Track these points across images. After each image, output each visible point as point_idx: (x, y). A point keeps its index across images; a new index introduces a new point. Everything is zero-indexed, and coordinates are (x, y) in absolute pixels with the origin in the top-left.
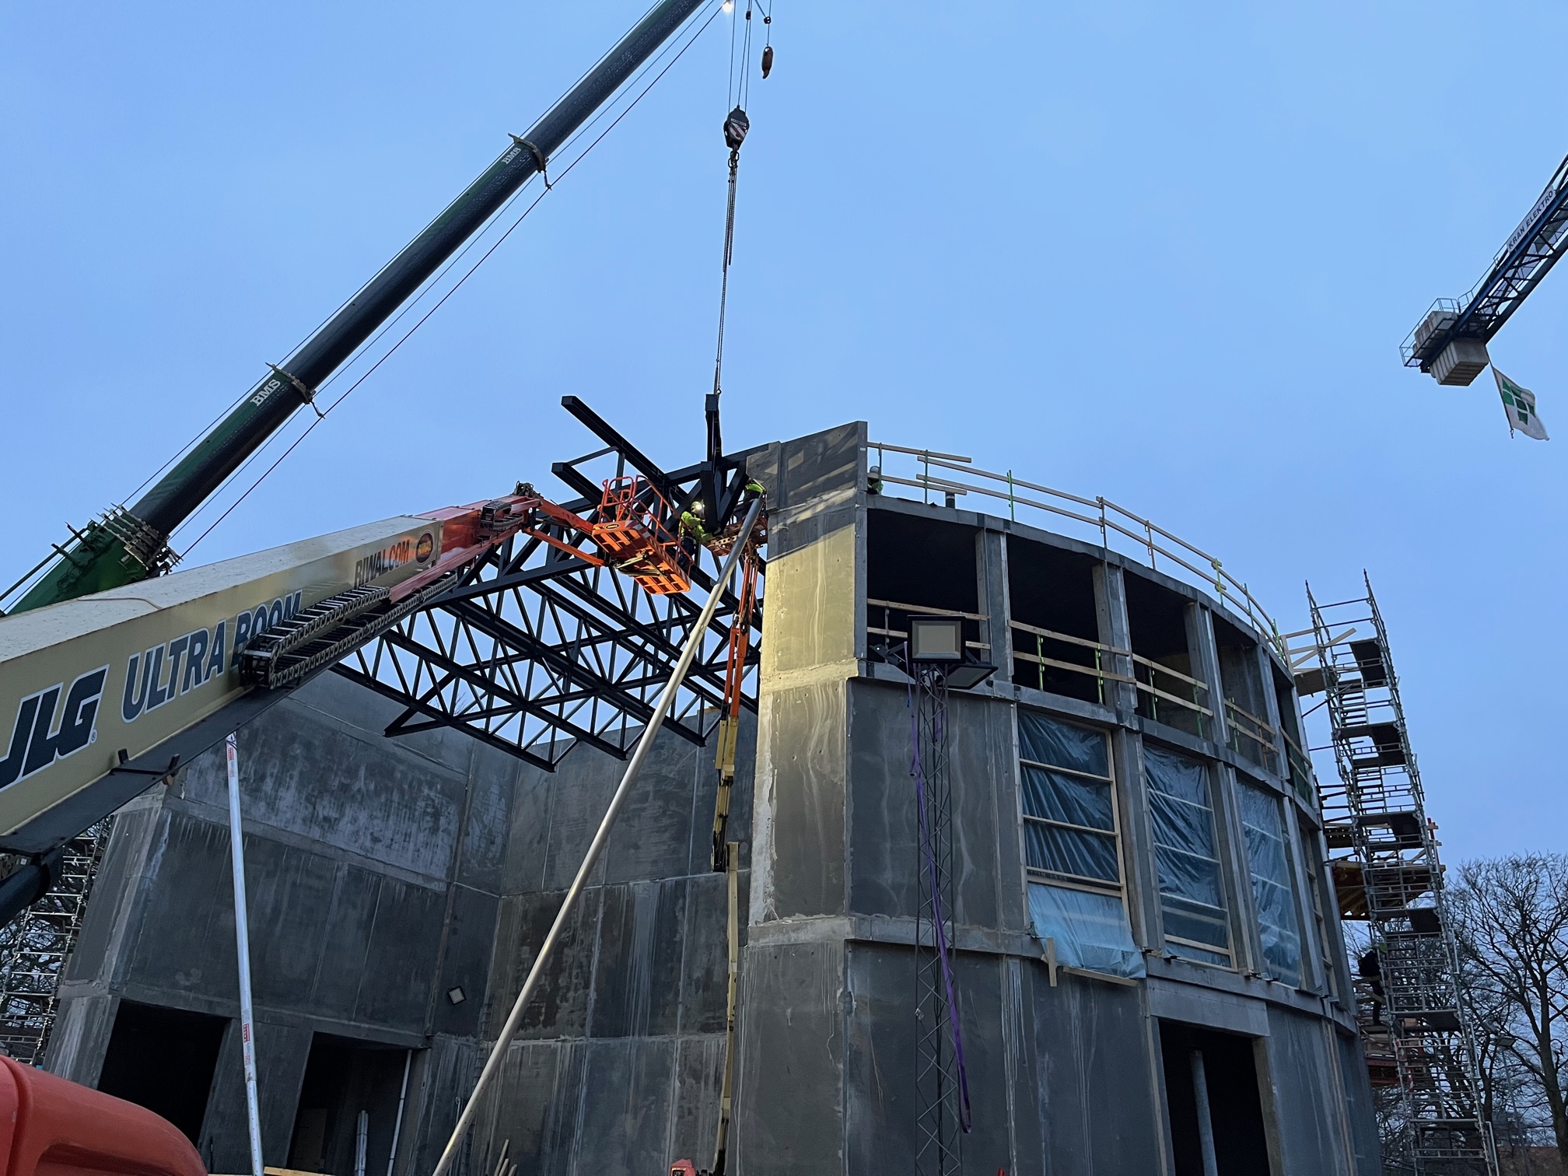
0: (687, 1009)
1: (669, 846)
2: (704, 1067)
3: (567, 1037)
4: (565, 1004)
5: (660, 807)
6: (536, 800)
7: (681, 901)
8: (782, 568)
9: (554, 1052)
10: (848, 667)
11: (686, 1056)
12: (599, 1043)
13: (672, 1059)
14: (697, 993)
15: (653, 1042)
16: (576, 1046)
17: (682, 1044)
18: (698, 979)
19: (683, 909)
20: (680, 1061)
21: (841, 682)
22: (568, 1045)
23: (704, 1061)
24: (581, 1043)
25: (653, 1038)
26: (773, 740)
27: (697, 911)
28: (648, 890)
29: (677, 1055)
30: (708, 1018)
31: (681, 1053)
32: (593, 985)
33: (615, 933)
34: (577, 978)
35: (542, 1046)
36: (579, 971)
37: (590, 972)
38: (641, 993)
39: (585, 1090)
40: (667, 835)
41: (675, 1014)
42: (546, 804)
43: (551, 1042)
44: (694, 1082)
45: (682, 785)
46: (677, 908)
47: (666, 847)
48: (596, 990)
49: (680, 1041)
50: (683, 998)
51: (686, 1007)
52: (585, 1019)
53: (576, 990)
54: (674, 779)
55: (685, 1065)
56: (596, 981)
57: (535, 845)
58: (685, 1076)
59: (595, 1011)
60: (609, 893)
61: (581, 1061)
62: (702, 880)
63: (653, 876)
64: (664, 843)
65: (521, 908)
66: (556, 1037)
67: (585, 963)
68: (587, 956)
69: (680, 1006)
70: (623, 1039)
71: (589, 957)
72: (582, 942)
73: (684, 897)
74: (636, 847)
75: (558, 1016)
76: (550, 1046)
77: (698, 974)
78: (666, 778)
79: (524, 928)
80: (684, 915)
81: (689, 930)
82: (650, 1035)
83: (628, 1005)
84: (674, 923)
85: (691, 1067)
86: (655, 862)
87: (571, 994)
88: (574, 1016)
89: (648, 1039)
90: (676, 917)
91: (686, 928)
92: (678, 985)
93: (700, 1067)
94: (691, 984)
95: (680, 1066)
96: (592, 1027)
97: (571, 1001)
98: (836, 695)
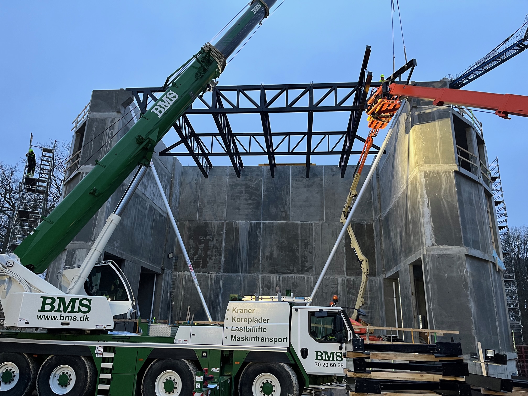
0: (263, 266)
1: (253, 210)
2: (271, 285)
3: (213, 272)
4: (211, 261)
5: (248, 196)
6: (191, 187)
7: (259, 229)
8: (421, 128)
9: (208, 277)
10: (454, 167)
11: (264, 281)
12: (227, 275)
13: (258, 281)
14: (267, 260)
15: (250, 276)
16: (217, 275)
17: (262, 277)
18: (267, 256)
19: (260, 232)
20: (261, 283)
21: (451, 171)
22: (214, 275)
23: (271, 283)
24: (219, 274)
25: (250, 274)
26: (426, 187)
27: (265, 234)
28: (245, 224)
29: (260, 280)
30: (272, 269)
31: (262, 280)
32: (223, 255)
33: (232, 238)
34: (216, 252)
35: (202, 275)
36: (216, 250)
37: (221, 251)
38: (244, 259)
39: (222, 290)
40: (251, 206)
41: (258, 267)
42: (196, 189)
43: (206, 274)
44: (267, 289)
45: (257, 190)
46: (257, 232)
47: (251, 211)
48: (224, 257)
49: (261, 276)
50: (262, 262)
51: (263, 265)
52: (220, 267)
53: (216, 256)
54: (253, 187)
55: (264, 283)
56: (224, 254)
57: (193, 203)
58: (264, 287)
59: (224, 264)
60: (228, 224)
61: (219, 281)
62: (267, 223)
63: (247, 220)
64: (251, 209)
65: (188, 226)
66: (208, 272)
67: (219, 247)
68: (219, 245)
69: (260, 265)
70: (237, 274)
71: (221, 245)
72: (217, 240)
73: (260, 228)
74: (239, 209)
75: (208, 265)
76: (205, 275)
77: (267, 254)
78: (250, 186)
79: (190, 233)
80: (260, 234)
81: (263, 239)
82: (249, 273)
83: (239, 263)
84: (256, 237)
85: (266, 284)
86: (247, 215)
87: (213, 258)
88: (216, 265)
89: (247, 274)
90: (257, 235)
91: (261, 238)
92: (259, 257)
93: (270, 284)
94: (265, 257)
95: (261, 284)
96: (224, 269)
97: (214, 260)
98: (450, 176)
